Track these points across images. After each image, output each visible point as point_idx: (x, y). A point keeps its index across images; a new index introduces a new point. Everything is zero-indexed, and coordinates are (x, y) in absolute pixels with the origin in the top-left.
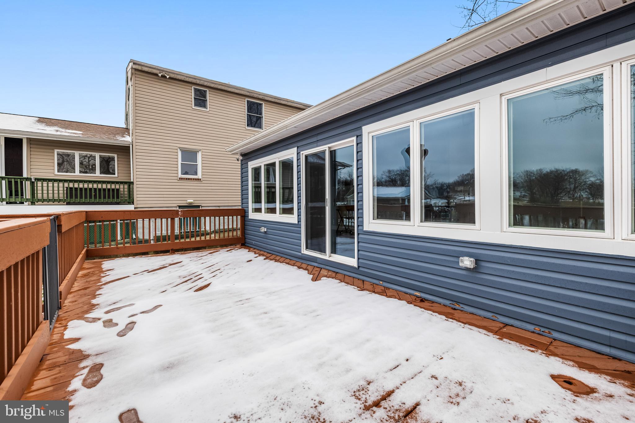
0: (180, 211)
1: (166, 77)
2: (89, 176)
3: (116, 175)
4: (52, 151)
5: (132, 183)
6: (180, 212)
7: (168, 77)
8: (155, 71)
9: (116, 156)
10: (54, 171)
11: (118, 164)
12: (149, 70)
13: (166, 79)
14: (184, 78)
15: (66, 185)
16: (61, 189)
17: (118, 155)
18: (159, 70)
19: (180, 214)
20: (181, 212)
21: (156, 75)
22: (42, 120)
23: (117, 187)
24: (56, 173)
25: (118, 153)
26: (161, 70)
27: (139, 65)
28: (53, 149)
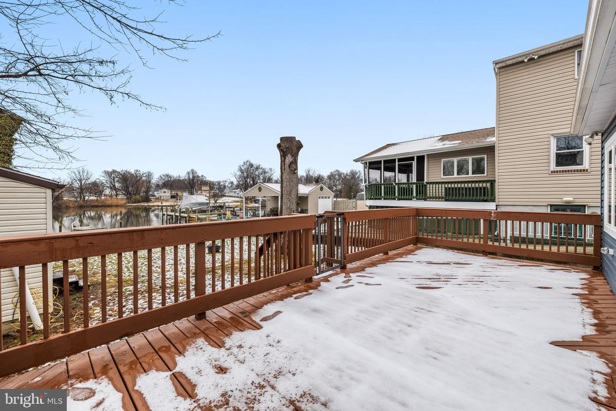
0: (493, 212)
1: (534, 58)
2: (463, 177)
3: (486, 174)
4: (439, 161)
5: (494, 182)
6: (493, 214)
7: (536, 57)
8: (520, 59)
9: (486, 156)
10: (441, 176)
11: (487, 163)
12: (513, 61)
13: (536, 61)
14: (561, 47)
15: (446, 186)
16: (443, 189)
17: (487, 155)
18: (525, 55)
19: (493, 216)
20: (495, 214)
21: (523, 62)
22: (443, 138)
23: (484, 185)
24: (442, 178)
25: (488, 153)
26: (526, 55)
27: (502, 62)
28: (441, 159)
